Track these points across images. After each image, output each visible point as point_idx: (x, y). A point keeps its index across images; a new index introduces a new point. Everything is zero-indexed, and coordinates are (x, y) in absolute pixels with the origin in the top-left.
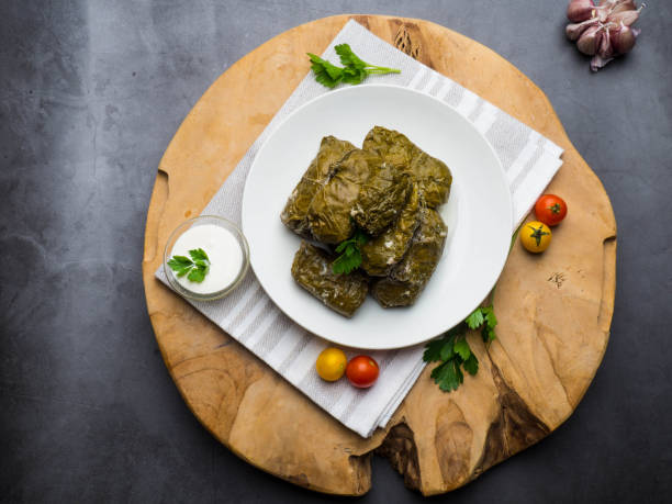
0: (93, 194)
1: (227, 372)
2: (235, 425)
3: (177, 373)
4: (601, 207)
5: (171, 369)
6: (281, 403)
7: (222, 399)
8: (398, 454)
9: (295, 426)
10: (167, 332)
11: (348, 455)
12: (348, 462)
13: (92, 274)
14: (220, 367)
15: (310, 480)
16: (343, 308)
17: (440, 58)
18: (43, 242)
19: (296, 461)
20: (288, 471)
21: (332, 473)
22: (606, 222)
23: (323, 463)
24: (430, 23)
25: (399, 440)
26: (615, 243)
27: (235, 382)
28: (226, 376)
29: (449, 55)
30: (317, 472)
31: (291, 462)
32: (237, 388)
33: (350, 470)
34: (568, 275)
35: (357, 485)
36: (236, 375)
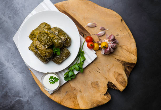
0: (22, 81)
1: (71, 97)
2: (80, 105)
3: (62, 104)
4: (116, 15)
5: (60, 104)
6: (85, 95)
7: (74, 102)
8: (111, 87)
9: (90, 97)
10: (54, 98)
11: (103, 95)
12: (104, 96)
13: (34, 95)
14: (69, 97)
15: (100, 104)
17: (65, 9)
18: (20, 97)
19: (95, 103)
20: (95, 105)
21: (103, 100)
22: (119, 17)
23: (100, 99)
24: (58, 3)
25: (110, 85)
26: (123, 20)
27: (74, 98)
28: (71, 98)
29: (66, 7)
30: (100, 102)
31: (94, 104)
32: (75, 98)
33: (106, 97)
34: (119, 33)
35: (109, 99)
36: (73, 96)
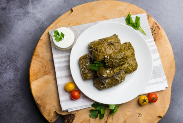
0: (53, 2)
1: (45, 67)
2: (36, 81)
3: (34, 57)
4: (165, 107)
5: (34, 55)
6: (51, 85)
7: (39, 72)
8: (67, 121)
9: (49, 93)
10: (40, 46)
11: (55, 111)
12: (53, 112)
13: (37, 19)
14: (45, 64)
15: (41, 108)
16: (84, 76)
17: (158, 40)
18: (32, 2)
19: (42, 101)
20: (38, 102)
21: (48, 111)
22: (163, 112)
23: (48, 107)
24: (163, 30)
25: (70, 118)
26: (161, 119)
27: (45, 71)
28: (44, 68)
29: (161, 41)
30: (44, 108)
31: (41, 100)
32: (44, 73)
33: (52, 115)
34: (143, 116)
35: (51, 119)
36: (47, 69)
